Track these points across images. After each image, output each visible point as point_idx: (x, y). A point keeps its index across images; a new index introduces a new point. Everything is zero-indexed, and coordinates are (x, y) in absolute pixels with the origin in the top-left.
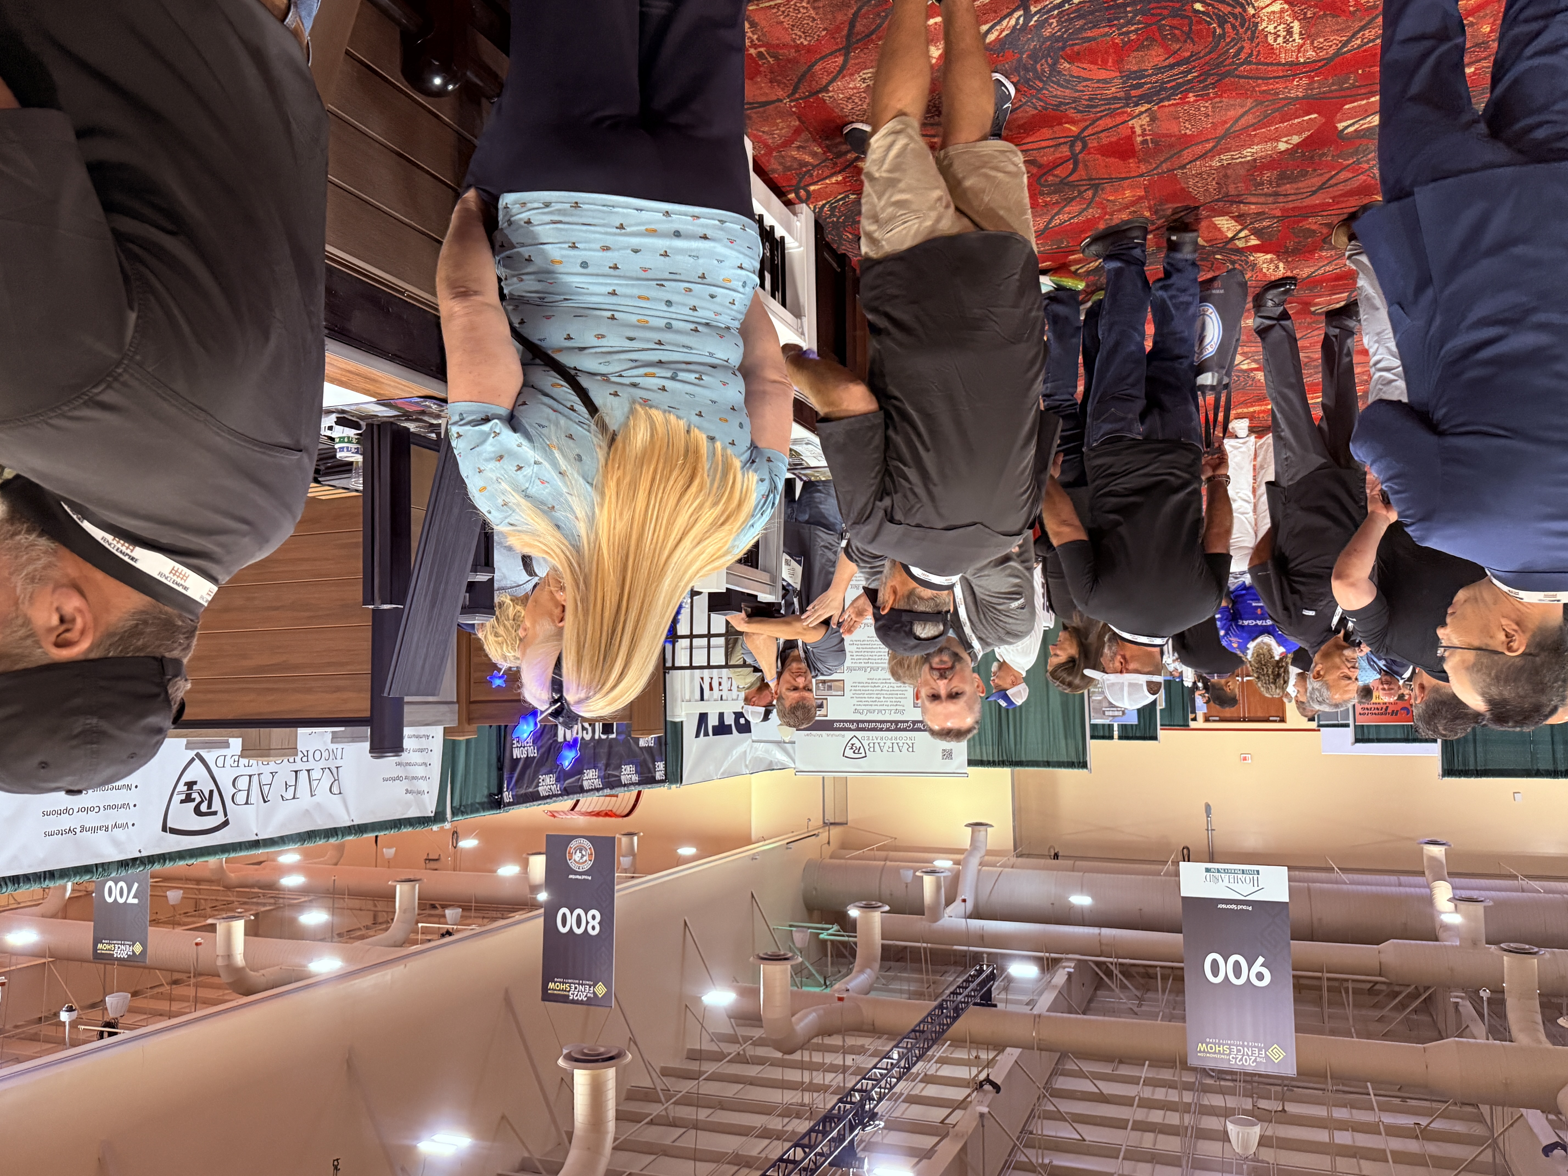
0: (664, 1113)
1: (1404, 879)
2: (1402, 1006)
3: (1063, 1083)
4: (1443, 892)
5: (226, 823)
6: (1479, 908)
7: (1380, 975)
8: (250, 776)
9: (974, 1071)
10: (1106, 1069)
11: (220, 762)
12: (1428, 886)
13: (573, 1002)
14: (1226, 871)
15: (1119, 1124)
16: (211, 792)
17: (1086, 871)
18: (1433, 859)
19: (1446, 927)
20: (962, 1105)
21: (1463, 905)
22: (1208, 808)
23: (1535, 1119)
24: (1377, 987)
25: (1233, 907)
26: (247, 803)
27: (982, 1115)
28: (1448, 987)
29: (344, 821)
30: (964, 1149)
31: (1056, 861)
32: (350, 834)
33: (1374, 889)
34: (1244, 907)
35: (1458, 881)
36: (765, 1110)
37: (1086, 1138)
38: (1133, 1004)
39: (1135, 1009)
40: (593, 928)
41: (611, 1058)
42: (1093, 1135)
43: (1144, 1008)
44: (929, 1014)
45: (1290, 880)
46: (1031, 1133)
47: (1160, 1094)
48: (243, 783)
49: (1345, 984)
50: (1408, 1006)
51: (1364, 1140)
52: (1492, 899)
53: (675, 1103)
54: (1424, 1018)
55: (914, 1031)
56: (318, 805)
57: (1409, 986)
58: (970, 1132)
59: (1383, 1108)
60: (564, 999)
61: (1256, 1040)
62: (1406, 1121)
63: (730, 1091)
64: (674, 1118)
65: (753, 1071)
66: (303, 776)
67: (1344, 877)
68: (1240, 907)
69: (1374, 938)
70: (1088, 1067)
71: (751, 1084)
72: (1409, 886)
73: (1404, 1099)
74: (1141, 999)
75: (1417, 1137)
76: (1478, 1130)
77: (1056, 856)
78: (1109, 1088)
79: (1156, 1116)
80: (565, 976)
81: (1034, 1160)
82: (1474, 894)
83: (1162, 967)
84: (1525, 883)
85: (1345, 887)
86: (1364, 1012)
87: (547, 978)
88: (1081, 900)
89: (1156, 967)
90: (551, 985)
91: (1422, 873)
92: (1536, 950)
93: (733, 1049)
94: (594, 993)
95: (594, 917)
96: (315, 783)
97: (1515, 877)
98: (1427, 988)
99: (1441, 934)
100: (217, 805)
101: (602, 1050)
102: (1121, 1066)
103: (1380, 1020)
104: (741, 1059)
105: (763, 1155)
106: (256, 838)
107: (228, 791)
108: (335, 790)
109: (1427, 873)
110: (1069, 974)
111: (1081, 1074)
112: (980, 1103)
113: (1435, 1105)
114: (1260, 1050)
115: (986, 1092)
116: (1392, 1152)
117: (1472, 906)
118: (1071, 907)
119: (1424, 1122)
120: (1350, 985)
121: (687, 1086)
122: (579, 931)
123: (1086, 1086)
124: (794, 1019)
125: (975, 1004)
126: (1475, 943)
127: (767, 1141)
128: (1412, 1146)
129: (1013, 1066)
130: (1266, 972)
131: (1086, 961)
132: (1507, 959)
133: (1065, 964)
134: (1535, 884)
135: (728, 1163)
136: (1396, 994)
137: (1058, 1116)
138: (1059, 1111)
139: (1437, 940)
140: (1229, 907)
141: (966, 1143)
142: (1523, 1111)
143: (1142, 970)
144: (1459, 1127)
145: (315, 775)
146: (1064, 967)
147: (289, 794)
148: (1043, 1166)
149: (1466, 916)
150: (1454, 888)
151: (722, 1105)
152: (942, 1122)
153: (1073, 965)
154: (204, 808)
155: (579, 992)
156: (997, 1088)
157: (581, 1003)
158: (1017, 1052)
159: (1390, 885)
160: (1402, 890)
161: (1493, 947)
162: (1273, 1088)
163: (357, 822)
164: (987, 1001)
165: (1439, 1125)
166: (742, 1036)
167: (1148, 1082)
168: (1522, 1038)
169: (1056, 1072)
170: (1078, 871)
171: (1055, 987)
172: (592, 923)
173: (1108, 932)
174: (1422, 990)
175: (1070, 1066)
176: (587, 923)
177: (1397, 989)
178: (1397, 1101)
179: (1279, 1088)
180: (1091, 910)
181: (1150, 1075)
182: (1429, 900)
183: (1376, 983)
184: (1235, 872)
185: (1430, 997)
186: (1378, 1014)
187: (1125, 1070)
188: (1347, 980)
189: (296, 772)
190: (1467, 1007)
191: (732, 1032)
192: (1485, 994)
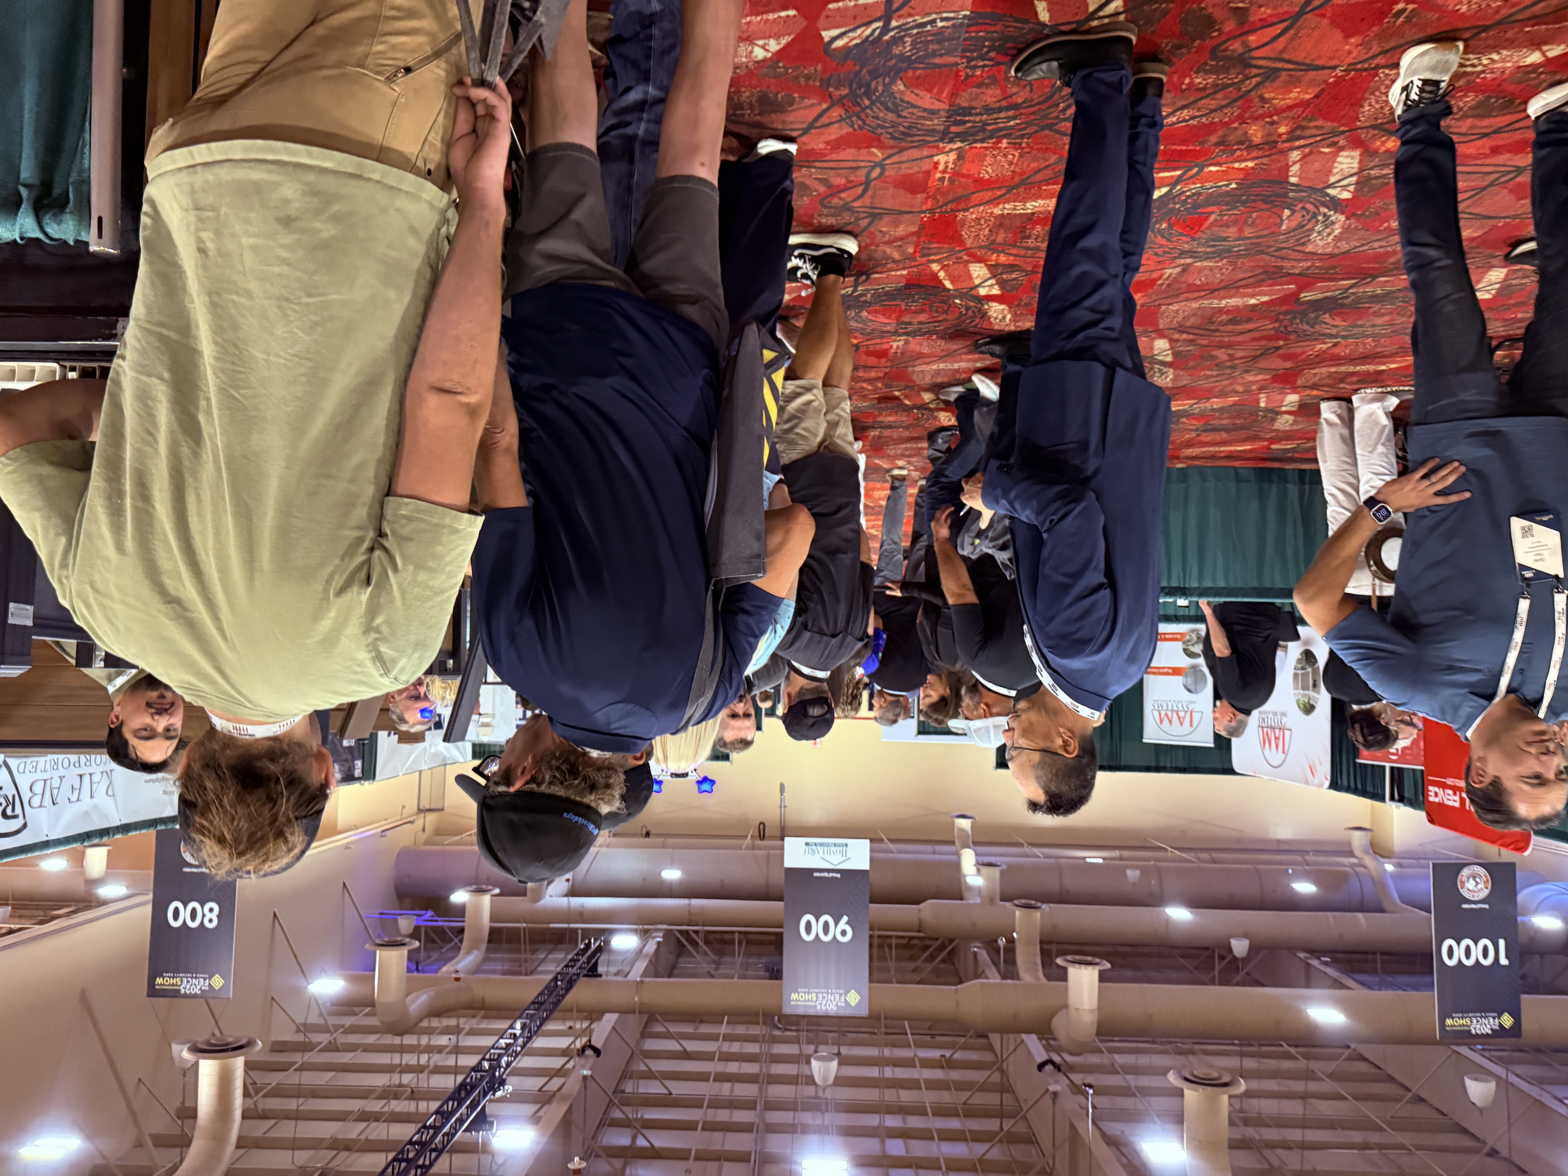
0: (253, 1106)
1: (938, 848)
2: (932, 958)
3: (651, 1045)
4: (968, 859)
5: (25, 826)
6: (996, 872)
7: (919, 931)
8: (45, 781)
9: (570, 1040)
10: (688, 1029)
11: (21, 770)
12: (958, 854)
13: (186, 996)
14: (821, 844)
15: (703, 1077)
16: (14, 796)
17: (674, 847)
18: (962, 830)
19: (969, 888)
20: (560, 1072)
21: (984, 870)
22: (782, 787)
23: (1032, 1042)
24: (913, 942)
25: (826, 875)
26: (41, 806)
27: (585, 1078)
28: (969, 938)
29: (116, 821)
30: (569, 1110)
31: (647, 840)
32: (119, 832)
33: (919, 856)
34: (834, 875)
35: (979, 849)
36: (364, 1094)
37: (673, 1092)
38: (711, 967)
39: (713, 972)
40: (211, 921)
41: (241, 1047)
42: (679, 1088)
43: (720, 971)
44: (546, 987)
45: (872, 850)
46: (623, 1092)
47: (735, 1047)
48: (38, 788)
49: (888, 941)
50: (936, 957)
51: (901, 1073)
52: (1007, 864)
53: (265, 1096)
54: (948, 967)
55: (533, 1003)
56: (96, 807)
57: (937, 939)
58: (575, 1093)
59: (917, 1045)
60: (175, 994)
61: (838, 987)
62: (934, 1054)
63: (323, 1079)
64: (263, 1110)
65: (346, 1058)
66: (86, 779)
67: (892, 846)
68: (831, 875)
69: (916, 900)
70: (674, 1028)
71: (344, 1070)
72: (942, 853)
73: (933, 1036)
74: (718, 964)
75: (942, 1067)
76: (988, 1057)
77: (648, 835)
78: (691, 1046)
79: (733, 1067)
80: (176, 970)
81: (630, 1116)
82: (992, 860)
83: (739, 932)
84: (1027, 849)
85: (892, 856)
86: (902, 964)
87: (155, 972)
88: (672, 875)
89: (733, 932)
90: (159, 980)
91: (952, 843)
92: (1039, 904)
93: (323, 1039)
94: (210, 985)
95: (211, 910)
96: (95, 786)
97: (1020, 845)
98: (951, 941)
99: (966, 894)
100: (18, 810)
101: (230, 1040)
102: (702, 1025)
103: (914, 970)
104: (332, 1047)
105: (363, 1137)
106: (46, 839)
107: (26, 795)
108: (110, 793)
109: (957, 842)
110: (659, 943)
111: (668, 1036)
112: (583, 1067)
113: (957, 1039)
114: (840, 995)
115: (588, 1057)
116: (925, 1080)
117: (990, 870)
118: (662, 882)
119: (948, 1053)
120: (894, 942)
121: (275, 1079)
122: (193, 925)
123: (672, 1045)
124: (408, 999)
125: (585, 976)
126: (992, 901)
127: (364, 1124)
128: (938, 1074)
129: (610, 1033)
130: (849, 929)
131: (671, 930)
132: (1018, 913)
133: (654, 934)
134: (1037, 851)
135: (326, 1148)
136: (926, 948)
137: (649, 1075)
138: (650, 1070)
139: (961, 898)
140: (822, 875)
141: (571, 1105)
142: (1024, 1036)
143: (718, 936)
144: (974, 1056)
145: (96, 778)
146: (654, 937)
147: (74, 798)
148: (636, 1120)
149: (987, 879)
150: (977, 854)
151: (315, 1093)
152: (540, 1090)
153: (661, 934)
154: (9, 812)
155: (191, 985)
156: (597, 1052)
157: (195, 996)
158: (614, 1017)
159: (927, 853)
160: (937, 857)
161: (1008, 904)
162: (830, 1035)
163: (124, 821)
164: (593, 972)
165: (959, 1055)
166: (333, 1025)
167: (728, 1038)
168: (1026, 977)
169: (645, 1034)
170: (669, 848)
171: (646, 956)
172: (209, 915)
173: (696, 902)
174: (947, 943)
175: (658, 1028)
176: (204, 915)
177: (928, 942)
178: (928, 1038)
179: (835, 1035)
180: (680, 883)
181: (729, 1031)
182: (957, 866)
183: (911, 938)
184: (828, 845)
185: (953, 950)
186: (911, 965)
187: (705, 1029)
188: (890, 937)
189: (81, 776)
190: (984, 956)
191: (322, 1022)
192: (1002, 942)
